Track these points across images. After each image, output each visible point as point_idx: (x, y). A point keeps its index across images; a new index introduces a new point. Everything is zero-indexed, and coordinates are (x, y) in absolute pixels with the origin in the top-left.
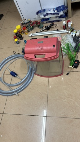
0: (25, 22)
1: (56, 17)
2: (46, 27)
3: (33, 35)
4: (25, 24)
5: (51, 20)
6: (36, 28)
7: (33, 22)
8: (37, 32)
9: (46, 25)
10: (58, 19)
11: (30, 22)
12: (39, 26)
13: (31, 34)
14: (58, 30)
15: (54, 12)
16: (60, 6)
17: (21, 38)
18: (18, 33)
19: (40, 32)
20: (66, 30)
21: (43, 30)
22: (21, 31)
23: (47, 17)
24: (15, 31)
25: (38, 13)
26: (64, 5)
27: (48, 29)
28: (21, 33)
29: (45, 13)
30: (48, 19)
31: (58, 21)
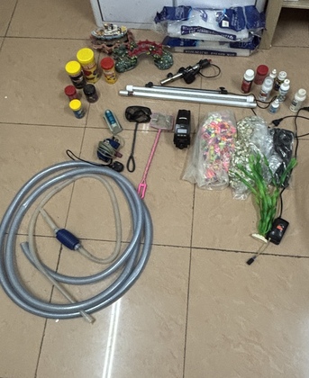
0: (108, 33)
1: (222, 43)
2: (181, 70)
3: (135, 93)
4: (106, 40)
5: (200, 46)
6: (146, 61)
7: (137, 40)
8: (150, 85)
10: (225, 48)
12: (159, 59)
13: (130, 88)
14: (223, 91)
15: (220, 25)
16: (239, 8)
17: (92, 95)
18: (81, 74)
19: (163, 85)
20: (251, 99)
21: (173, 81)
22: (92, 71)
23: (194, 36)
24: (73, 68)
25: (159, 17)
26: (254, 7)
27: (189, 77)
28: (92, 76)
29: (187, 24)
30: (192, 43)
31: (226, 54)
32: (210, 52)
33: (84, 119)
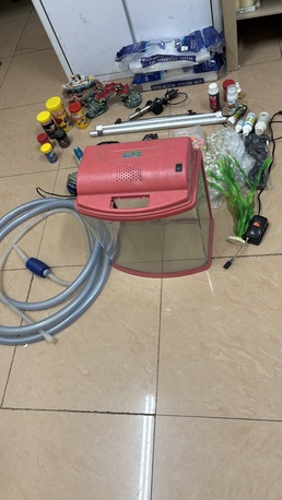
0: (77, 84)
1: (186, 69)
2: (149, 103)
3: (105, 132)
4: (76, 91)
5: (166, 79)
6: (116, 105)
7: (104, 84)
8: (119, 121)
9: (150, 95)
10: (191, 75)
11: (94, 84)
12: (126, 98)
13: (99, 128)
14: (191, 113)
15: (179, 50)
16: (198, 32)
17: (63, 140)
18: (52, 123)
19: (131, 120)
20: (219, 114)
21: (141, 115)
22: (63, 117)
23: (155, 68)
24: (44, 117)
25: (121, 55)
26: (212, 27)
27: (157, 109)
28: (63, 124)
29: (146, 55)
30: (156, 76)
31: (193, 82)
32: (177, 83)
33: (57, 163)
